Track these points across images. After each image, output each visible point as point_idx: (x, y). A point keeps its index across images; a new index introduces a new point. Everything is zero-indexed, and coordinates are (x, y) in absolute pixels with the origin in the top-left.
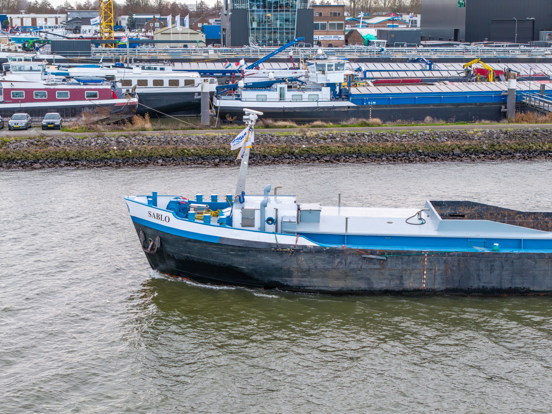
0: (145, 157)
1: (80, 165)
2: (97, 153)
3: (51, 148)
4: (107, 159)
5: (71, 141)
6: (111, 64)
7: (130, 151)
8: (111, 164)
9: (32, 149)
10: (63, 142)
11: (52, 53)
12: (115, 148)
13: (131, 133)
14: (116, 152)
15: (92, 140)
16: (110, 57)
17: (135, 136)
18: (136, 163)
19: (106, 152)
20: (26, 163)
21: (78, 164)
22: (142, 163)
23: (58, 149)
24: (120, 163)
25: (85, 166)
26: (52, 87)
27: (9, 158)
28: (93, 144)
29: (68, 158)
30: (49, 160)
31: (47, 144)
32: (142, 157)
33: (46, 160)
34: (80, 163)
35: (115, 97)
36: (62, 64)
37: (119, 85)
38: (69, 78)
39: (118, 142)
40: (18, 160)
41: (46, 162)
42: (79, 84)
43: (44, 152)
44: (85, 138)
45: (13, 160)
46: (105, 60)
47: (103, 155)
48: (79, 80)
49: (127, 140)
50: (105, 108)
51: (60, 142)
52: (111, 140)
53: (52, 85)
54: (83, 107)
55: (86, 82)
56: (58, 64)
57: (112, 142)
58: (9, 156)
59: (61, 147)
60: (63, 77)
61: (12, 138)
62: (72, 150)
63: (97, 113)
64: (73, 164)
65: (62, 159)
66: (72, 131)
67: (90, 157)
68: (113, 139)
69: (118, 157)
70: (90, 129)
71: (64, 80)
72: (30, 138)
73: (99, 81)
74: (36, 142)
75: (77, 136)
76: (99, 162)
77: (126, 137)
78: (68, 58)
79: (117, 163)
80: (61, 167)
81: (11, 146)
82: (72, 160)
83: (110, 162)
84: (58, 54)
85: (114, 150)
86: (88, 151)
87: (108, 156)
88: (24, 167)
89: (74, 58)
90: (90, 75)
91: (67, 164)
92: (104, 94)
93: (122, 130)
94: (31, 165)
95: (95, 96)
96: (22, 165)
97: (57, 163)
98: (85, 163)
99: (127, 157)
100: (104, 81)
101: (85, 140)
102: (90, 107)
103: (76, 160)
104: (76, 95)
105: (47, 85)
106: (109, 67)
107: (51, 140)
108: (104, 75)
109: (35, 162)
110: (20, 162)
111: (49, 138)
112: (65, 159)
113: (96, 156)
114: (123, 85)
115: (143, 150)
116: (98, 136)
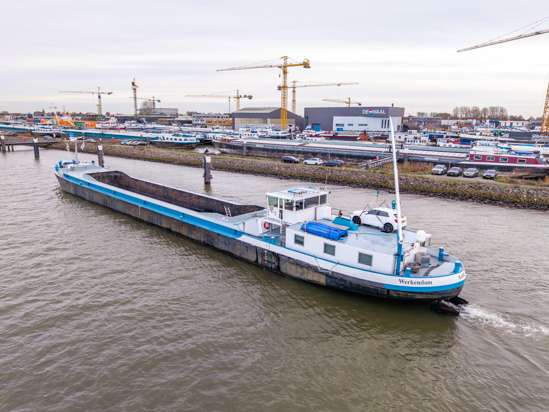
0: (545, 205)
1: (497, 204)
2: (512, 198)
3: (482, 191)
4: (517, 202)
5: (496, 188)
6: (541, 145)
7: (535, 199)
8: (519, 206)
9: (470, 190)
10: (491, 188)
11: (509, 138)
12: (525, 196)
13: (539, 187)
14: (525, 199)
15: (510, 190)
16: (543, 141)
17: (542, 190)
18: (537, 208)
19: (518, 198)
20: (464, 198)
21: (497, 203)
22: (542, 209)
23: (486, 192)
24: (526, 206)
25: (501, 205)
26: (498, 155)
27: (454, 194)
28: (510, 192)
29: (491, 199)
30: (478, 198)
31: (481, 188)
32: (544, 205)
33: (477, 198)
34: (498, 202)
35: (537, 163)
36: (511, 143)
37: (541, 157)
38: (511, 151)
39: (528, 193)
40: (459, 195)
41: (476, 199)
42: (516, 155)
43: (477, 193)
44: (506, 187)
45: (457, 195)
46: (538, 143)
47: (515, 200)
48: (516, 153)
49: (535, 192)
50: (529, 169)
51: (489, 188)
52: (524, 191)
53: (500, 154)
54: (515, 167)
55: (520, 154)
56: (509, 143)
57: (524, 192)
58: (455, 192)
59: (489, 191)
60: (508, 150)
61: (461, 183)
62: (494, 194)
63: (523, 171)
64: (493, 202)
65: (487, 198)
66: (500, 182)
67: (506, 199)
68: (525, 190)
69: (526, 202)
70: (512, 182)
71: (508, 152)
72: (471, 184)
73: (529, 154)
74: (473, 186)
75: (502, 185)
76: (511, 204)
77: (535, 190)
78: (518, 140)
79: (524, 206)
80: (485, 203)
81: (458, 187)
82: (494, 200)
83: (518, 205)
84: (512, 138)
85: (524, 197)
86: (506, 196)
87: (518, 201)
88: (462, 200)
89: (521, 140)
90: (524, 150)
91: (489, 202)
92: (529, 161)
93: (534, 185)
94: (467, 199)
95: (524, 161)
96: (461, 198)
97: (483, 200)
98: (501, 203)
99: (532, 203)
100: (532, 153)
101: (506, 189)
102: (519, 167)
103: (496, 200)
104: (513, 160)
105: (496, 154)
106: (539, 146)
107: (483, 186)
108: (533, 151)
109: (470, 198)
110: (460, 196)
111: (483, 185)
112: (489, 199)
113: (510, 199)
114: (544, 157)
115: (545, 200)
116: (515, 187)
